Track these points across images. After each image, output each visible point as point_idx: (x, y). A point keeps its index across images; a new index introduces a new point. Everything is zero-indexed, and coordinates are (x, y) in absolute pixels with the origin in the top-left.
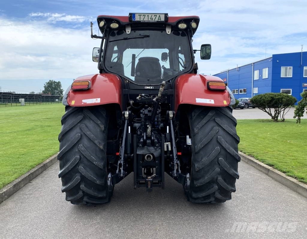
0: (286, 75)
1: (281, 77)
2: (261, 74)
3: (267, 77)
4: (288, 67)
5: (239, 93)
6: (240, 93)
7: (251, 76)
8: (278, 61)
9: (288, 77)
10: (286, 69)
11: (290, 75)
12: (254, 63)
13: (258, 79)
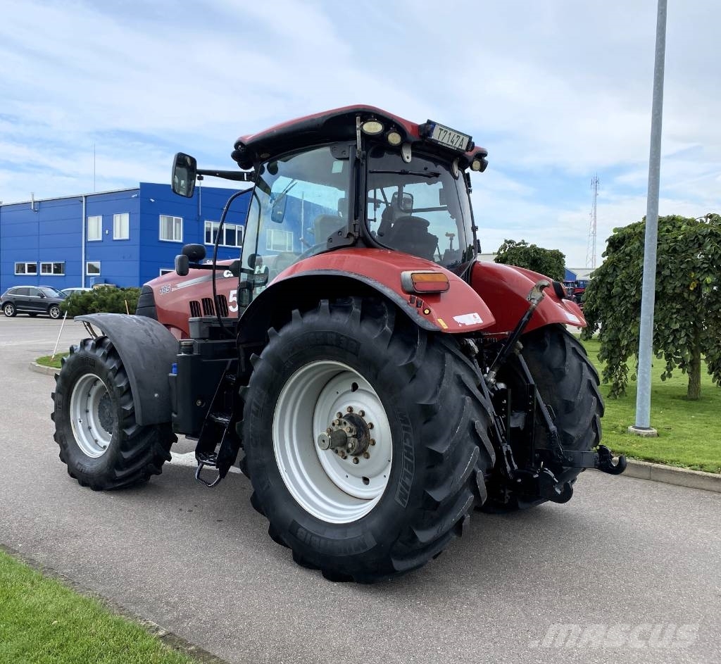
0: (170, 235)
1: (161, 239)
2: (108, 226)
3: (126, 236)
4: (174, 218)
5: (39, 273)
6: (42, 274)
7: (79, 228)
8: (153, 200)
9: (174, 240)
10: (170, 223)
11: (177, 237)
12: (86, 197)
13: (100, 239)
